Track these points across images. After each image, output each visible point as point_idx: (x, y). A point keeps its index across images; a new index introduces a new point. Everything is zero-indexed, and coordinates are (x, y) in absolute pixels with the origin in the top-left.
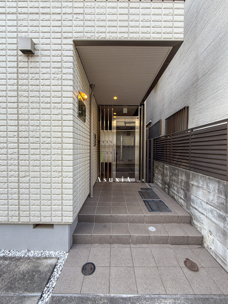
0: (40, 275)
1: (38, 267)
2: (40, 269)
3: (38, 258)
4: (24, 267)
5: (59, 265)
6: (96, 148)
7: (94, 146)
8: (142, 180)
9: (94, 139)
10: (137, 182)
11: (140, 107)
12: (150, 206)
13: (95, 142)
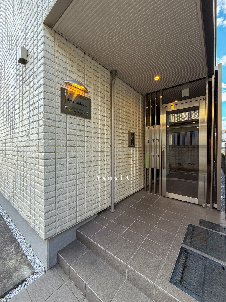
0: (8, 281)
1: (16, 271)
2: (14, 274)
3: (26, 261)
4: (12, 263)
5: (27, 282)
6: (138, 149)
7: (129, 146)
8: (213, 205)
9: (127, 139)
10: (202, 206)
11: (210, 80)
12: (185, 267)
13: (132, 142)
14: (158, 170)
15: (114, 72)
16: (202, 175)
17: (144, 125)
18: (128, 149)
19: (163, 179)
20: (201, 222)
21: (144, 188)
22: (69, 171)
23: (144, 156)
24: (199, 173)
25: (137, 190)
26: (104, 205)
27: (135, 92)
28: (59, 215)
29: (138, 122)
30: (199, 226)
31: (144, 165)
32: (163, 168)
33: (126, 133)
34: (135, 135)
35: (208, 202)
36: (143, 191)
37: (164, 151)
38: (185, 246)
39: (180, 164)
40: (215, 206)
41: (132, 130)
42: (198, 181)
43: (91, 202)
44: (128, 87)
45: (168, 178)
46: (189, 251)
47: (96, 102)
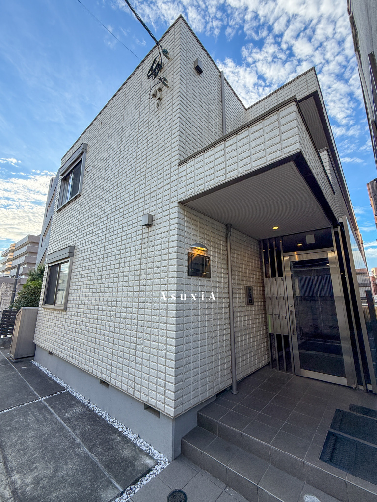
0: (132, 469)
1: (136, 460)
2: (136, 463)
3: (142, 451)
4: (127, 453)
5: (154, 471)
6: (257, 308)
7: (248, 305)
8: (366, 387)
9: (244, 295)
10: (352, 388)
11: (336, 230)
12: (334, 449)
13: (250, 300)
14: (286, 337)
15: (229, 226)
16: (346, 345)
17: (262, 276)
18: (246, 309)
19: (295, 352)
20: (352, 408)
21: (268, 364)
22: (194, 336)
23: (265, 317)
24: (341, 342)
25: (260, 366)
26: (224, 383)
27: (249, 238)
28: (186, 388)
29: (254, 272)
30: (349, 411)
31: (267, 329)
32: (293, 335)
33: (242, 289)
34: (253, 290)
35: (360, 383)
36: (267, 367)
37: (292, 311)
38: (333, 431)
39: (316, 327)
40: (370, 387)
41: (249, 284)
42: (342, 355)
43: (212, 376)
44: (242, 235)
45: (302, 351)
46: (338, 436)
47: (214, 259)
